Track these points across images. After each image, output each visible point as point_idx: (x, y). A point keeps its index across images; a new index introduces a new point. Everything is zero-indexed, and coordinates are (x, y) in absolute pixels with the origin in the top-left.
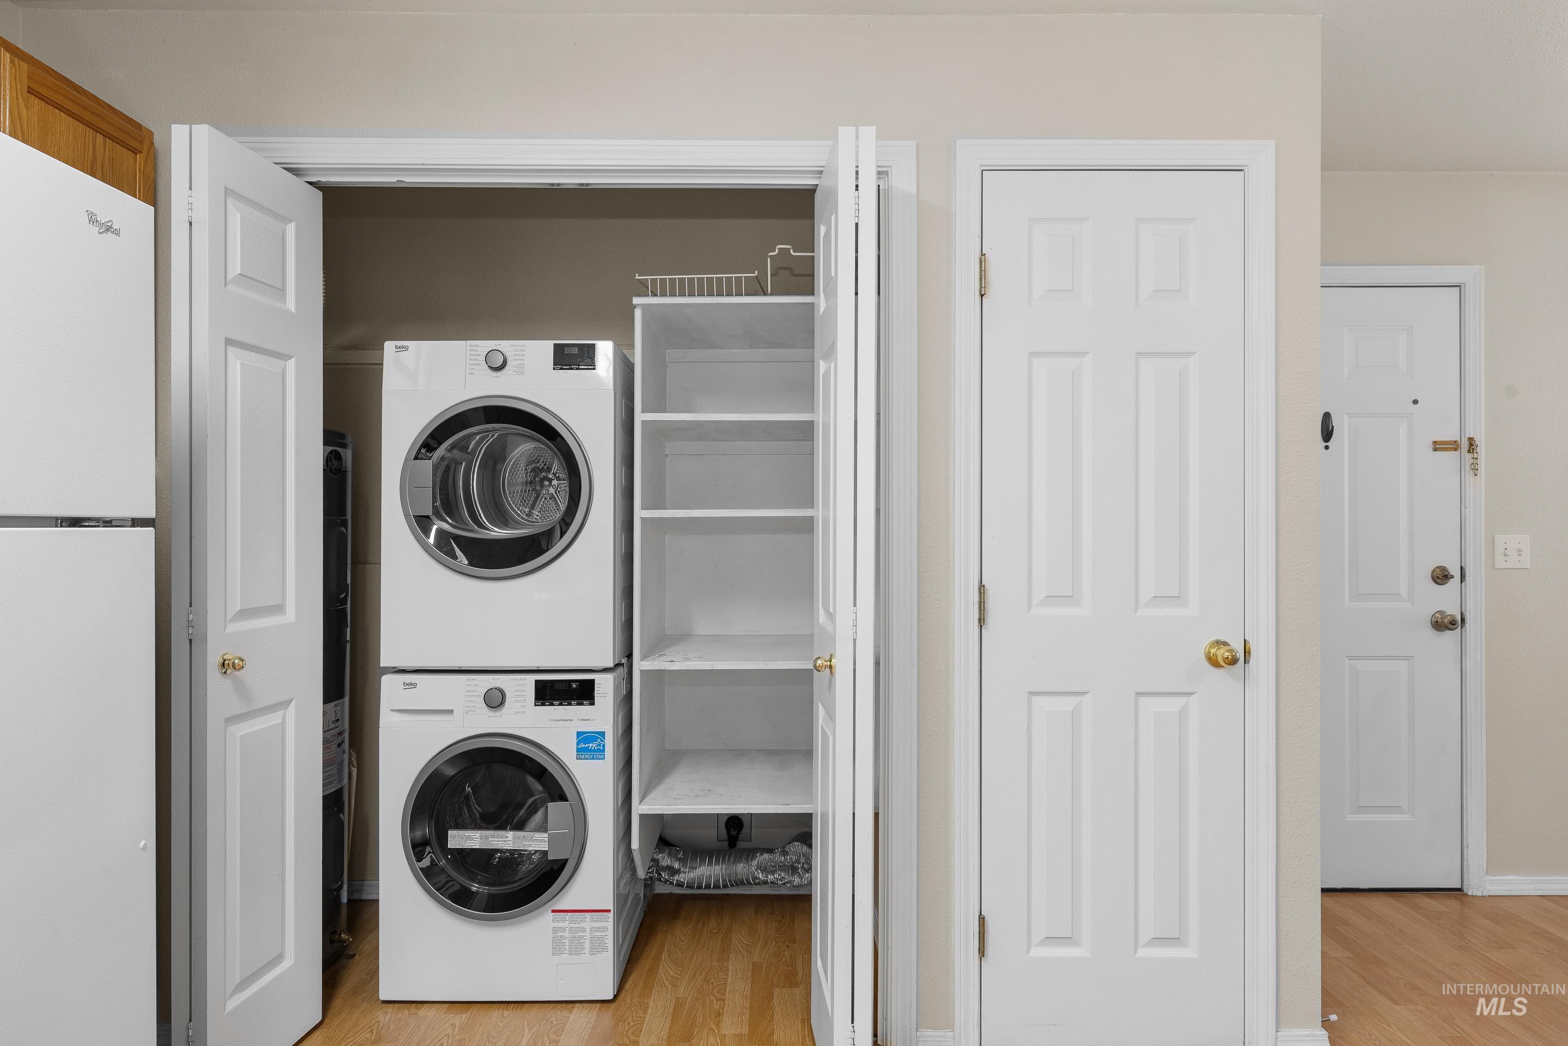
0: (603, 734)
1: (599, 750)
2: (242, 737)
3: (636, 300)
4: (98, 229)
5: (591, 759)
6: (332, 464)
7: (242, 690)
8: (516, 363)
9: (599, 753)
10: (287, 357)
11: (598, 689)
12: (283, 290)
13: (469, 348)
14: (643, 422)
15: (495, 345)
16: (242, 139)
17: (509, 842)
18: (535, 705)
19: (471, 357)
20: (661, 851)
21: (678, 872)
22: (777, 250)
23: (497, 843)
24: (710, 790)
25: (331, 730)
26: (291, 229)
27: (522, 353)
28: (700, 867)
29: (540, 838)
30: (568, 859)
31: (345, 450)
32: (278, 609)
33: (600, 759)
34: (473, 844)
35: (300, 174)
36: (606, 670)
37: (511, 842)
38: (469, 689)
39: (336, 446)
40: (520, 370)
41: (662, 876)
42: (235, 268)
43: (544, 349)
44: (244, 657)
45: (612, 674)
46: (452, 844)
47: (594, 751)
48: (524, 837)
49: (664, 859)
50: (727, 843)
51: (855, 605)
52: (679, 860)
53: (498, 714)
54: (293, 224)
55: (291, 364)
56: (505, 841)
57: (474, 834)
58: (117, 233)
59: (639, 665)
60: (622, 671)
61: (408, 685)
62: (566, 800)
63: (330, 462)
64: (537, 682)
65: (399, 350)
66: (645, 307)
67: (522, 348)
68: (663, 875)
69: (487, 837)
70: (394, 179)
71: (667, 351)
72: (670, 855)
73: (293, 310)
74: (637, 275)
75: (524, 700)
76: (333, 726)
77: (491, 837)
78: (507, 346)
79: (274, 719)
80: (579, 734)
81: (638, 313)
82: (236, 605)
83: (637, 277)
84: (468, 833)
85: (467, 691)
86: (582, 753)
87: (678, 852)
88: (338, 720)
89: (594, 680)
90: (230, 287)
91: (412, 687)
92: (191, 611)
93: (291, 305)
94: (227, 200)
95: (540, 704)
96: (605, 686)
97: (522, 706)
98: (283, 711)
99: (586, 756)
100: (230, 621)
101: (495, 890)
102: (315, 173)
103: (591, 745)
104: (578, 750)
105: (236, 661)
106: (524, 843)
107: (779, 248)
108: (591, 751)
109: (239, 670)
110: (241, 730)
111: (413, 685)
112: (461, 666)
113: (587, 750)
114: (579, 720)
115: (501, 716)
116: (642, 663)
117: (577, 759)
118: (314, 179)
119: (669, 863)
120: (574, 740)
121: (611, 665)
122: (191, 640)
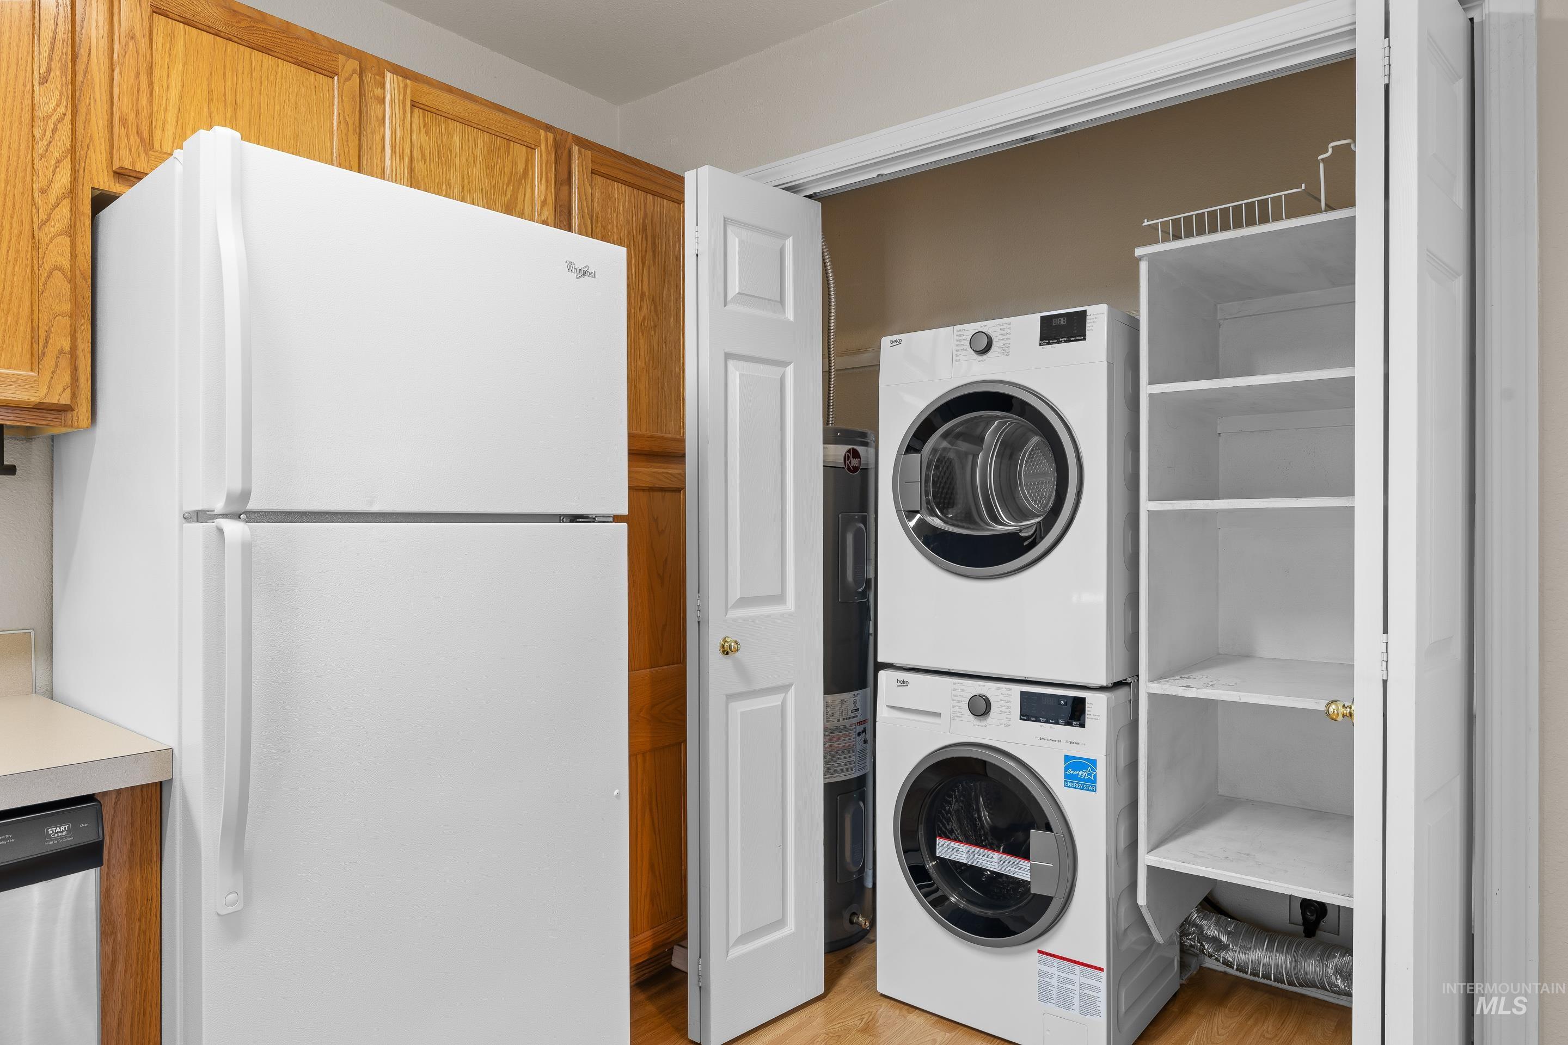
0: (1094, 762)
1: (1089, 780)
2: (742, 713)
3: (1139, 252)
4: (576, 275)
5: (1080, 789)
6: (850, 462)
7: (742, 672)
8: (1001, 344)
9: (1089, 784)
10: (785, 364)
11: (1089, 711)
12: (782, 301)
13: (956, 333)
14: (1150, 396)
15: (981, 327)
16: (744, 173)
17: (994, 864)
18: (1021, 719)
19: (958, 343)
20: (1205, 917)
21: (1225, 948)
22: (1330, 150)
23: (984, 862)
24: (1248, 855)
25: (850, 718)
26: (789, 243)
27: (1008, 331)
28: (1255, 948)
29: (1025, 867)
30: (1053, 897)
31: (866, 448)
32: (780, 598)
33: (1090, 791)
34: (960, 857)
35: (799, 190)
36: (1102, 689)
37: (996, 864)
38: (955, 693)
39: (855, 445)
40: (1006, 350)
41: (1204, 947)
42: (734, 288)
43: (1032, 323)
44: (739, 641)
45: (1107, 694)
46: (939, 853)
47: (1084, 780)
48: (1009, 862)
49: (1210, 927)
50: (1302, 928)
51: (1385, 631)
52: (1229, 933)
53: (983, 723)
54: (791, 238)
55: (790, 370)
56: (990, 862)
57: (961, 848)
58: (593, 275)
59: (1146, 687)
60: (1122, 692)
61: (900, 682)
62: (1051, 831)
63: (848, 460)
64: (1022, 692)
65: (894, 344)
66: (1152, 258)
67: (1008, 326)
68: (1206, 947)
69: (973, 854)
70: (874, 175)
71: (1219, 306)
72: (1217, 924)
73: (791, 319)
74: (1146, 220)
75: (1010, 712)
76: (852, 715)
77: (977, 854)
78: (990, 326)
79: (774, 701)
80: (1067, 758)
81: (1144, 267)
82: (736, 593)
83: (1146, 223)
84: (955, 845)
85: (954, 695)
86: (1070, 780)
87: (1229, 924)
88: (857, 710)
89: (1085, 698)
90: (729, 307)
91: (904, 685)
92: (699, 597)
93: (790, 314)
94: (728, 228)
95: (1025, 718)
96: (1097, 705)
97: (1007, 718)
98: (784, 694)
99: (1076, 785)
100: (730, 608)
101: (980, 912)
102: (810, 186)
103: (1080, 773)
104: (1066, 776)
105: (733, 644)
106: (1009, 868)
107: (1333, 147)
108: (1080, 779)
109: (735, 652)
110: (739, 708)
111: (904, 683)
112: (949, 668)
113: (1075, 777)
114: (1067, 742)
115: (986, 726)
116: (1149, 685)
117: (1065, 786)
118: (810, 192)
119: (1216, 934)
120: (1062, 765)
121: (1104, 683)
122: (699, 622)
